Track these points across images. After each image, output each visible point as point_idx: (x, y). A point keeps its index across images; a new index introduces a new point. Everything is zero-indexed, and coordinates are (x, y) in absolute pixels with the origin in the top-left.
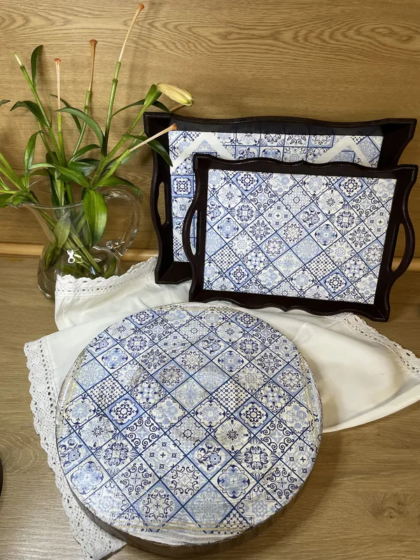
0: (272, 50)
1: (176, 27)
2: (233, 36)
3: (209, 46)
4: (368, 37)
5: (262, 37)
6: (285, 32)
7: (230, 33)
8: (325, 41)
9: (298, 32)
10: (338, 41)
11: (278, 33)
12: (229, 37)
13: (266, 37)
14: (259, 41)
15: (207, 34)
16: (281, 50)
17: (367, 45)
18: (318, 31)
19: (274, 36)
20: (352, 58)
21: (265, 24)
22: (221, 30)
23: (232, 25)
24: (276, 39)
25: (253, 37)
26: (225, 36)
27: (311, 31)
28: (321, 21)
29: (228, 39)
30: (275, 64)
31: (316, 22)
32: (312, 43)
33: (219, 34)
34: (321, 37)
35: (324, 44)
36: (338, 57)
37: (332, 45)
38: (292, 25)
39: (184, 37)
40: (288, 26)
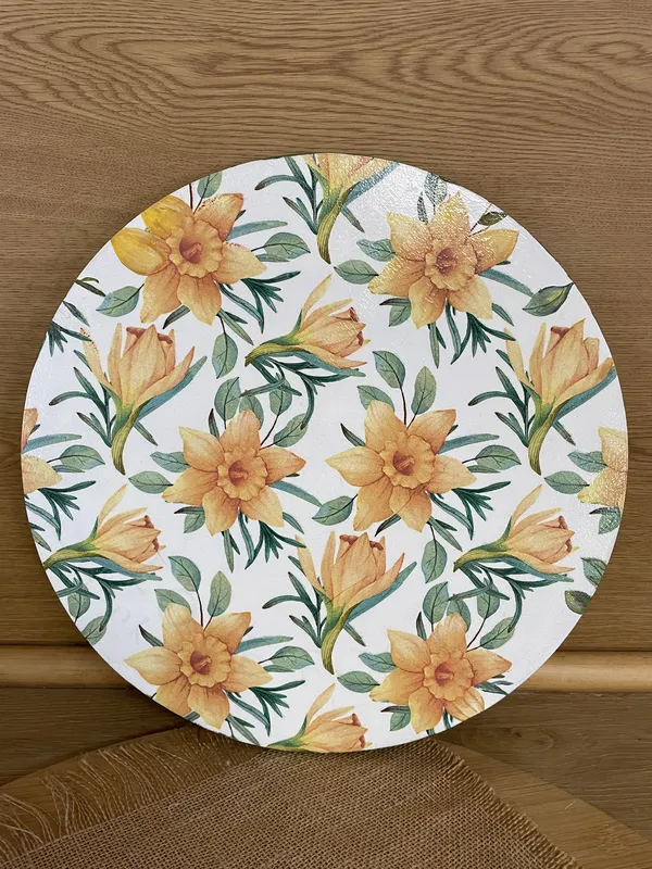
0: (337, 103)
1: (76, 43)
2: (230, 66)
3: (169, 91)
4: (579, 65)
5: (307, 69)
6: (370, 55)
7: (222, 58)
8: (471, 79)
9: (399, 54)
10: (504, 76)
11: (348, 56)
12: (219, 69)
13: (318, 67)
14: (301, 79)
15: (162, 59)
16: (360, 101)
17: (587, 89)
18: (451, 52)
19: (340, 65)
20: (547, 122)
21: (313, 34)
22: (197, 50)
23: (225, 36)
24: (343, 73)
25: (281, 67)
26: (209, 66)
27: (434, 53)
28: (458, 25)
29: (220, 74)
31: (444, 28)
32: (441, 84)
33: (193, 60)
34: (461, 67)
35: (472, 85)
36: (509, 120)
37: (489, 89)
38: (381, 37)
39: (100, 68)
40: (374, 40)
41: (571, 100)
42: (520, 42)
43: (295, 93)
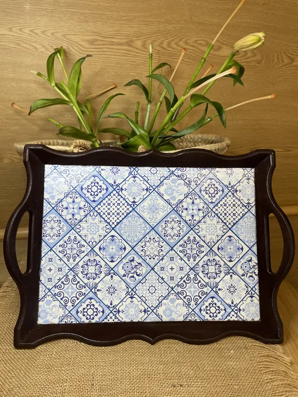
0: (128, 54)
1: (52, 34)
2: (99, 42)
3: (80, 49)
4: (192, 46)
5: (120, 44)
6: (137, 41)
7: (97, 40)
8: (164, 49)
9: (145, 41)
10: (173, 48)
11: (132, 41)
12: (95, 43)
13: (123, 44)
14: (118, 47)
15: (78, 40)
16: (135, 54)
17: (194, 52)
18: (159, 41)
19: (129, 43)
21: (122, 35)
22: (88, 38)
23: (96, 34)
24: (130, 46)
25: (113, 44)
26: (92, 42)
27: (155, 41)
28: (161, 34)
29: (95, 45)
30: (131, 64)
31: (157, 35)
32: (157, 50)
33: (87, 41)
34: (162, 45)
35: (165, 51)
37: (169, 52)
38: (140, 36)
39: (60, 42)
40: (139, 37)
41: (190, 55)
42: (177, 39)
43: (117, 51)
